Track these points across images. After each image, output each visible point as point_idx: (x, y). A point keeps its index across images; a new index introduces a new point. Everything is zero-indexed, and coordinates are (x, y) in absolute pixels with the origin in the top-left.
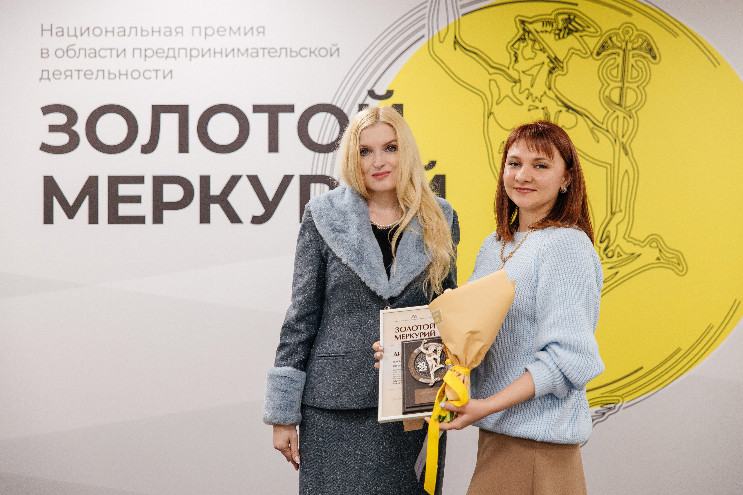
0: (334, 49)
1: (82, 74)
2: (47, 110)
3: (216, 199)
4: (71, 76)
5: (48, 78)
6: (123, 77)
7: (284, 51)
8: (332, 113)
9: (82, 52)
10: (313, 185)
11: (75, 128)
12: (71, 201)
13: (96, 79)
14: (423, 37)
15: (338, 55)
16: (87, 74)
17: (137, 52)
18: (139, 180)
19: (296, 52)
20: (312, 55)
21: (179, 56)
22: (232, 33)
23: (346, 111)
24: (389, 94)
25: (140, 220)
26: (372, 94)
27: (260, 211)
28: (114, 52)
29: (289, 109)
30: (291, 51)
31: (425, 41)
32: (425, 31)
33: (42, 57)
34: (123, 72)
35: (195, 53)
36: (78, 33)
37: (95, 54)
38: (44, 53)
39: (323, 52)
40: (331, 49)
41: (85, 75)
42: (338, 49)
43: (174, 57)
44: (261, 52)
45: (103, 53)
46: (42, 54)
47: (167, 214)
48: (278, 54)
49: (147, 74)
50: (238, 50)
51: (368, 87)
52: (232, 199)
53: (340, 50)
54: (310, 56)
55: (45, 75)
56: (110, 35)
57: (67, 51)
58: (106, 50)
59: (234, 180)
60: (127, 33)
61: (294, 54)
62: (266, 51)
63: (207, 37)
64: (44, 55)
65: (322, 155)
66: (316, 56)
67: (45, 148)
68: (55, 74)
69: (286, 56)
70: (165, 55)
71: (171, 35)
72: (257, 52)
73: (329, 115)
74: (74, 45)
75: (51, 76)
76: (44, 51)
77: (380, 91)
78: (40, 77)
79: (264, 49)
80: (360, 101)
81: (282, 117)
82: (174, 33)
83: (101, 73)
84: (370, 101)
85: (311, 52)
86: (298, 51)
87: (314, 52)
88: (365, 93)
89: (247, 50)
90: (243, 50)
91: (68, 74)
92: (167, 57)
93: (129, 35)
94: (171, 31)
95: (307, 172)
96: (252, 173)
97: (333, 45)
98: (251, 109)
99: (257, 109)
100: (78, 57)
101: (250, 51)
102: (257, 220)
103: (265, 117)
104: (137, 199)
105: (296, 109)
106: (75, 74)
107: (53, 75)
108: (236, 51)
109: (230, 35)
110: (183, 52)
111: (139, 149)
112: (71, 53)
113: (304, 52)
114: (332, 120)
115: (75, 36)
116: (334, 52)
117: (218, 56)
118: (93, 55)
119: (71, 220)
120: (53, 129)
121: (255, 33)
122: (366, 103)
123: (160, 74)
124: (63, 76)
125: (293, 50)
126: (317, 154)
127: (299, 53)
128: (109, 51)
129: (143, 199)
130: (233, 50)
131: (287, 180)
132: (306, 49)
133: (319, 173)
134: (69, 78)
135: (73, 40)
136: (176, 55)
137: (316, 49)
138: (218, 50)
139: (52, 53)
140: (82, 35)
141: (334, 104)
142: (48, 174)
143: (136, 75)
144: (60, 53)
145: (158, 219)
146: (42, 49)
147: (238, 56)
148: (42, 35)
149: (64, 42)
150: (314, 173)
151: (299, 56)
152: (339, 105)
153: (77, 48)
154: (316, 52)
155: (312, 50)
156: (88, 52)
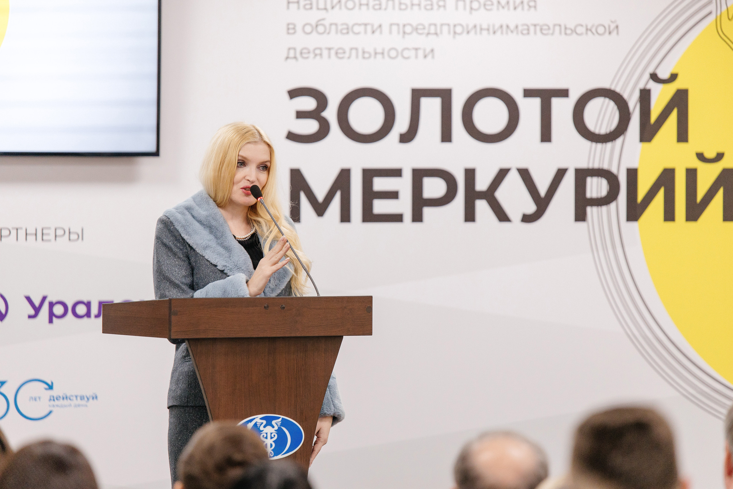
0: (613, 26)
1: (333, 52)
2: (294, 94)
3: (482, 195)
4: (321, 55)
5: (295, 58)
6: (379, 56)
7: (557, 28)
8: (611, 98)
9: (333, 27)
10: (589, 180)
11: (325, 114)
12: (320, 197)
13: (349, 58)
14: (710, 13)
15: (618, 33)
16: (339, 53)
17: (395, 28)
18: (397, 173)
19: (571, 30)
20: (589, 33)
21: (441, 32)
22: (500, 8)
23: (625, 96)
24: (673, 77)
25: (398, 218)
26: (654, 77)
27: (531, 208)
28: (369, 28)
29: (564, 93)
30: (566, 28)
31: (712, 17)
32: (712, 7)
33: (288, 33)
34: (379, 50)
35: (459, 29)
36: (329, 7)
37: (348, 30)
38: (291, 29)
39: (601, 30)
40: (609, 26)
41: (337, 53)
42: (617, 27)
43: (436, 34)
44: (532, 29)
45: (356, 29)
46: (288, 29)
47: (427, 211)
48: (551, 31)
49: (406, 54)
50: (508, 27)
51: (651, 70)
52: (500, 194)
53: (620, 28)
54: (587, 33)
55: (292, 54)
56: (364, 8)
57: (317, 26)
58: (360, 25)
59: (502, 174)
60: (384, 6)
61: (569, 32)
62: (538, 28)
63: (473, 12)
64: (291, 31)
65: (599, 146)
66: (593, 34)
67: (292, 137)
68: (304, 53)
69: (560, 33)
70: (426, 31)
71: (432, 9)
72: (528, 30)
73: (607, 100)
74: (323, 19)
75: (298, 55)
76: (291, 26)
77: (664, 74)
78: (285, 55)
79: (535, 25)
80: (641, 86)
81: (556, 102)
82: (435, 7)
83: (354, 52)
84: (652, 85)
85: (587, 29)
86: (573, 28)
87: (591, 30)
88: (647, 76)
89: (517, 27)
90: (512, 27)
91: (318, 53)
92: (428, 34)
93: (386, 9)
94: (432, 5)
95: (583, 165)
96: (523, 166)
97: (612, 22)
98: (521, 93)
99: (528, 93)
100: (329, 33)
101: (520, 28)
102: (527, 219)
103: (536, 102)
104: (394, 195)
105: (571, 93)
106: (325, 53)
107: (301, 53)
108: (504, 27)
109: (498, 9)
110: (445, 29)
111: (397, 138)
112: (321, 29)
113: (580, 30)
114: (611, 106)
115: (325, 9)
116: (613, 30)
117: (485, 33)
118: (345, 31)
119: (320, 219)
120: (301, 115)
121: (526, 7)
122: (648, 87)
123: (421, 53)
124: (312, 55)
125: (568, 26)
126: (594, 144)
127: (574, 31)
128: (363, 27)
129: (401, 195)
130: (501, 27)
131: (561, 173)
132: (582, 26)
133: (596, 166)
134: (318, 57)
135: (322, 14)
136: (439, 31)
137: (593, 26)
138: (485, 26)
139: (299, 28)
140: (333, 8)
141: (613, 88)
142: (295, 166)
143: (393, 53)
144: (308, 29)
145: (417, 217)
146: (288, 24)
147: (507, 33)
148: (288, 8)
149: (313, 16)
150: (591, 166)
151: (574, 34)
152: (618, 90)
153: (327, 23)
154: (594, 30)
155: (589, 27)
156: (340, 28)
